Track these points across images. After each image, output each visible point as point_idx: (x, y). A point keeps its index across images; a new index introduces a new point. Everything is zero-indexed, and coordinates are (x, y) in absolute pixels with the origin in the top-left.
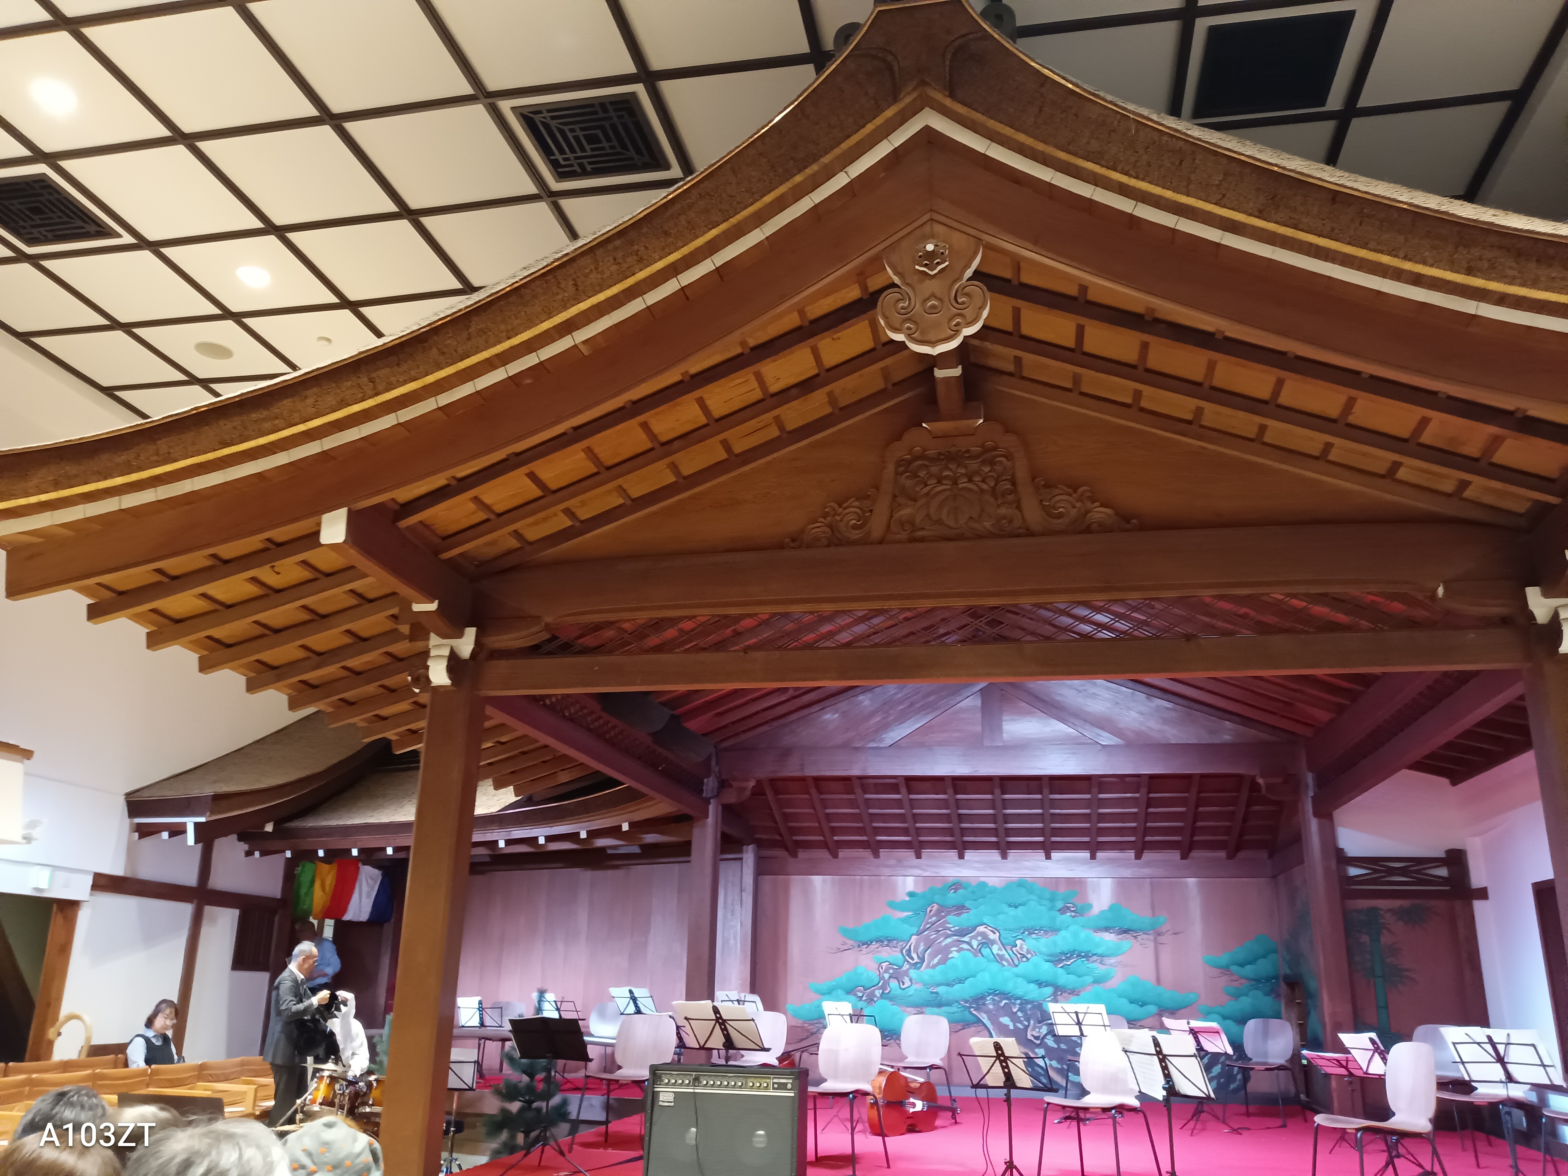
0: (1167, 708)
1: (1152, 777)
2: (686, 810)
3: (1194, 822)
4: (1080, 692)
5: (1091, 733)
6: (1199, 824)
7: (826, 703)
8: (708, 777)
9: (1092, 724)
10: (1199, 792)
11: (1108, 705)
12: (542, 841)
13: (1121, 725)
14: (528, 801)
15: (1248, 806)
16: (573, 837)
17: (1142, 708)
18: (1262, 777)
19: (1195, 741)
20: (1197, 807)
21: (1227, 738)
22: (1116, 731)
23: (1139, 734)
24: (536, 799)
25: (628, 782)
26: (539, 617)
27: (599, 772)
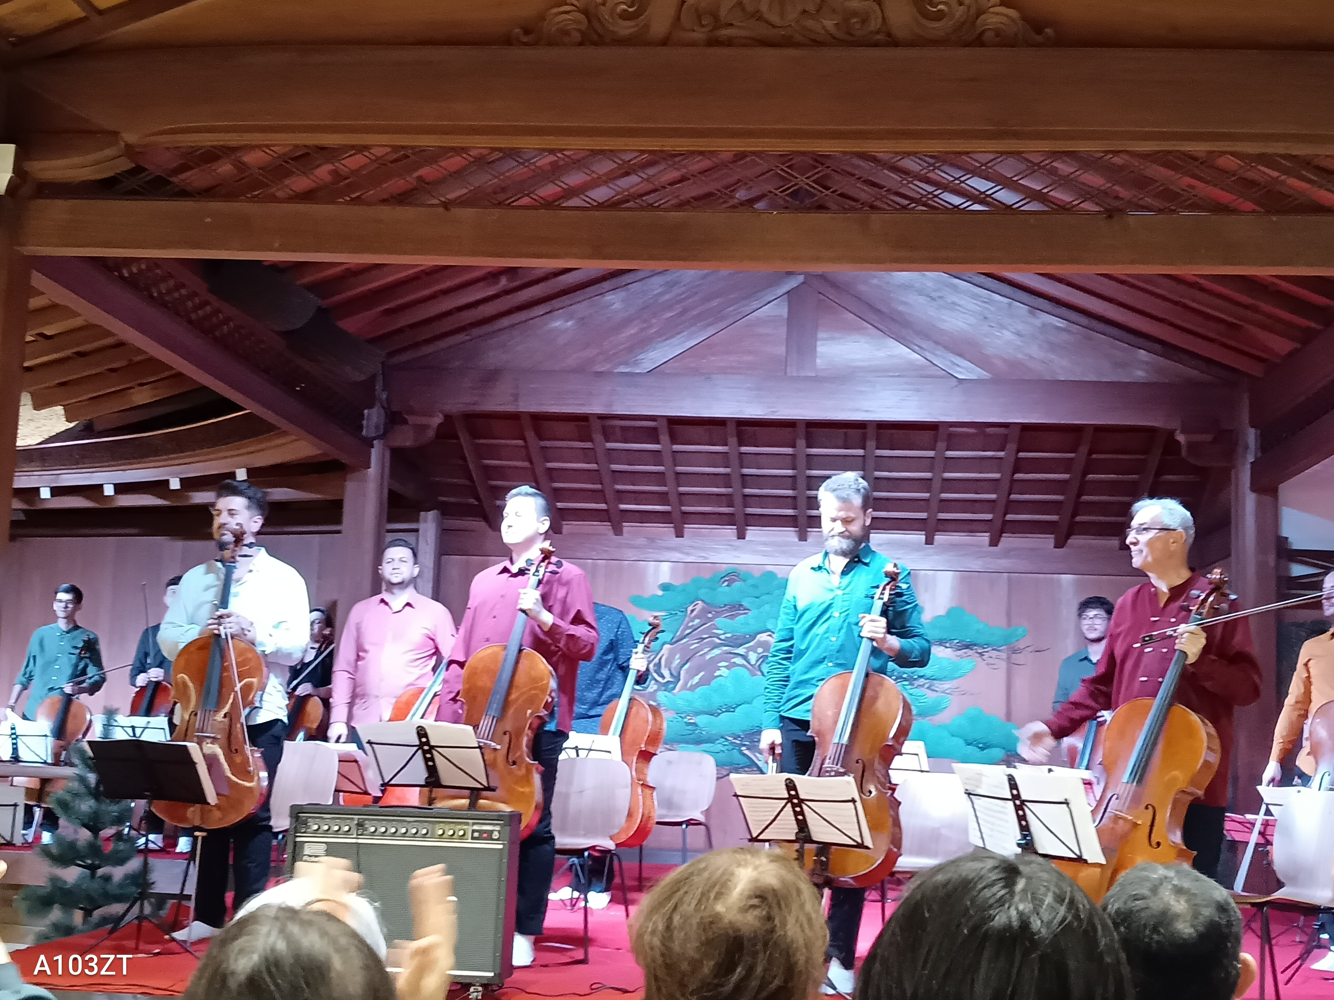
0: (1057, 328)
1: (1026, 427)
2: (335, 454)
3: (1079, 495)
4: (933, 299)
5: (944, 360)
6: (1085, 498)
7: (556, 303)
8: (370, 407)
9: (946, 348)
10: (1090, 453)
11: (972, 320)
12: (109, 490)
13: (989, 351)
14: (88, 430)
15: (1158, 474)
16: (159, 487)
17: (1021, 327)
18: (1183, 432)
19: (1092, 378)
20: (1085, 474)
21: (1140, 374)
22: (981, 361)
23: (1013, 364)
24: (98, 427)
25: (250, 407)
26: (115, 134)
27: (205, 388)
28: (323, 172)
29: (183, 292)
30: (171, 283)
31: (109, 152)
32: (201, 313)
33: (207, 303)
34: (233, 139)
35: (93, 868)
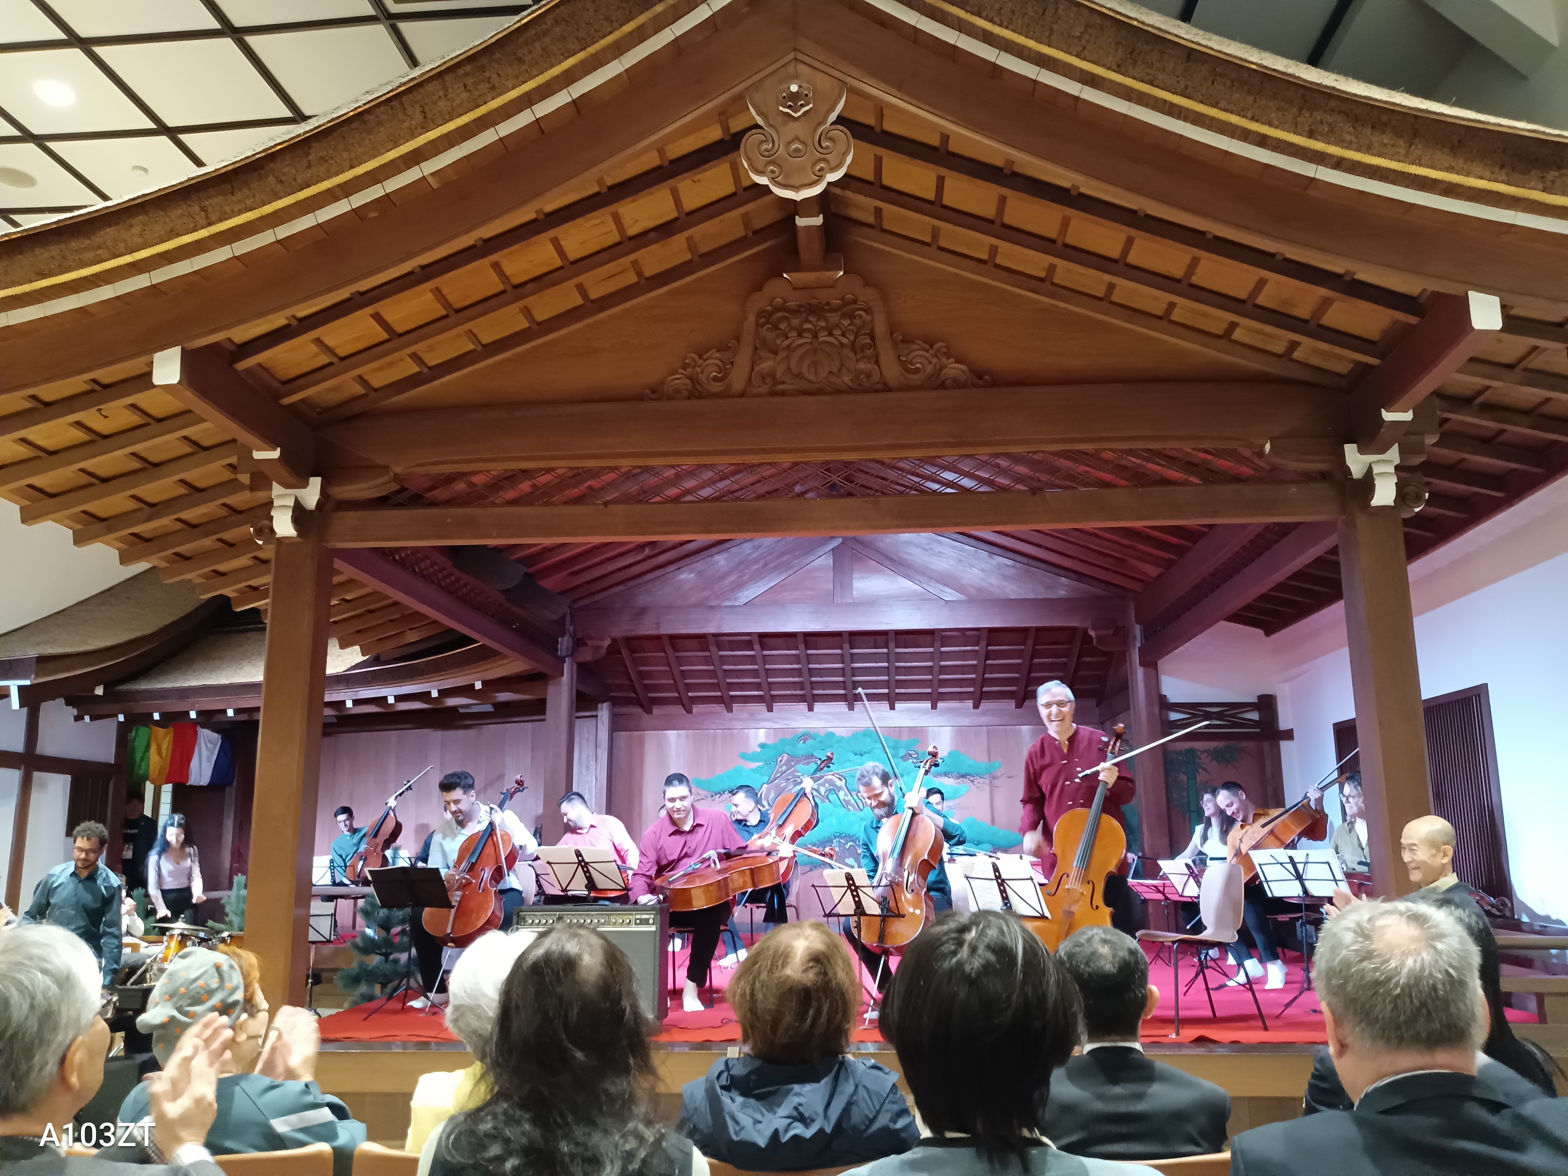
0: (1007, 565)
1: (991, 630)
2: (541, 668)
3: (1029, 673)
4: (926, 550)
5: (935, 589)
6: (1033, 675)
7: (682, 563)
8: (563, 636)
9: (937, 581)
10: (1034, 645)
11: (952, 562)
12: (391, 700)
13: (964, 582)
14: (376, 660)
15: (1079, 657)
16: (424, 696)
17: (984, 566)
18: (1093, 629)
19: (1032, 596)
20: (1032, 659)
21: (1062, 593)
22: (960, 589)
23: (980, 590)
24: (382, 659)
25: (483, 641)
26: (387, 467)
27: (452, 630)
28: (525, 486)
29: (436, 567)
30: (428, 562)
31: (382, 480)
32: (448, 580)
33: (452, 574)
34: (464, 468)
35: (386, 955)
